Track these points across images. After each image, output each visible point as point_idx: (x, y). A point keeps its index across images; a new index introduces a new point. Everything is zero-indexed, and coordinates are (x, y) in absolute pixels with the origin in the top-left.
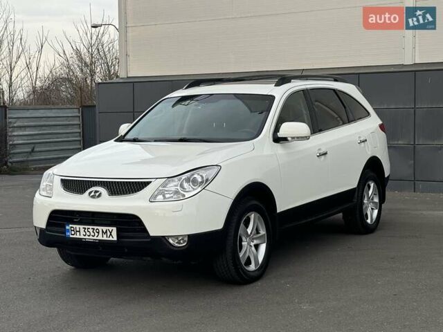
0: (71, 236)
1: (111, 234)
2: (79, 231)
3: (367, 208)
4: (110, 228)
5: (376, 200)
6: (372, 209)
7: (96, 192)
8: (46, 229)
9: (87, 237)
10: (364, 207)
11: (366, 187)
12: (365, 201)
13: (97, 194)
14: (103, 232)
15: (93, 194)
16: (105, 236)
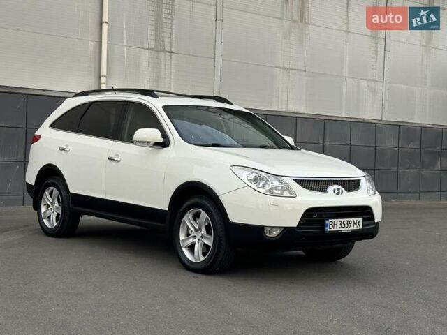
0: (329, 230)
2: (337, 225)
4: (359, 219)
7: (338, 189)
8: (297, 227)
9: (342, 229)
13: (340, 191)
15: (336, 192)
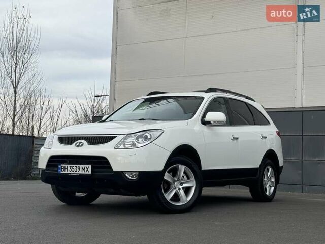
0: (62, 172)
1: (87, 170)
2: (67, 169)
3: (266, 184)
4: (87, 166)
5: (273, 180)
6: (270, 186)
7: (81, 143)
8: (46, 169)
9: (72, 172)
10: (264, 183)
11: (266, 169)
12: (265, 180)
13: (81, 144)
14: (82, 168)
15: (78, 144)
16: (83, 171)
